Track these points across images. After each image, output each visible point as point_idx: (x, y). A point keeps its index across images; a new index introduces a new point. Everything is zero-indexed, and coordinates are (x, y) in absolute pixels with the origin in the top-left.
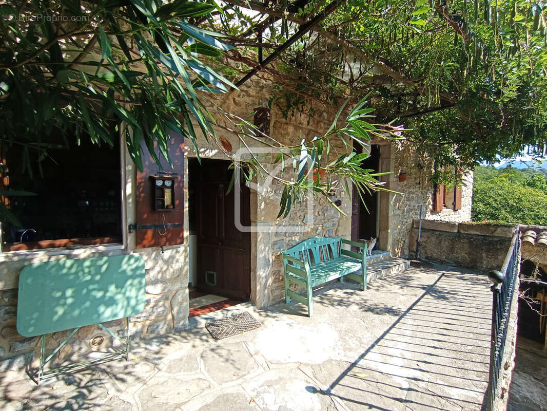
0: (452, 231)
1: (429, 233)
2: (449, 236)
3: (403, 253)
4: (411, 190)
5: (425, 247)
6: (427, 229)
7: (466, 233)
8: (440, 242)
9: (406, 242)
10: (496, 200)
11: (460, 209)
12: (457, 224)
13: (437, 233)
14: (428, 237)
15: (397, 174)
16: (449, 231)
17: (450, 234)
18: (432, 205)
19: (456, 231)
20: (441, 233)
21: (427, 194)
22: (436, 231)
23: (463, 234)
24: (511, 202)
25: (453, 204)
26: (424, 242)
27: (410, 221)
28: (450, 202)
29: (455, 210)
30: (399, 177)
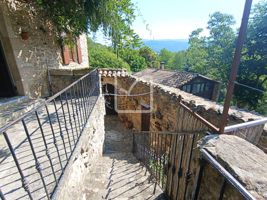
0: (70, 75)
1: (57, 78)
2: (69, 78)
3: (43, 93)
4: (39, 48)
5: (58, 87)
6: (56, 76)
7: (77, 75)
8: (65, 83)
9: (44, 85)
10: (103, 59)
11: (82, 62)
12: (72, 70)
13: (62, 77)
14: (58, 81)
15: (18, 32)
16: (68, 75)
17: (69, 77)
18: (62, 60)
19: (72, 75)
20: (64, 77)
21: (56, 52)
22: (62, 76)
23: (75, 76)
24: (108, 60)
25: (77, 60)
26: (57, 84)
27: (44, 71)
28: (75, 59)
29: (80, 63)
30: (21, 35)
